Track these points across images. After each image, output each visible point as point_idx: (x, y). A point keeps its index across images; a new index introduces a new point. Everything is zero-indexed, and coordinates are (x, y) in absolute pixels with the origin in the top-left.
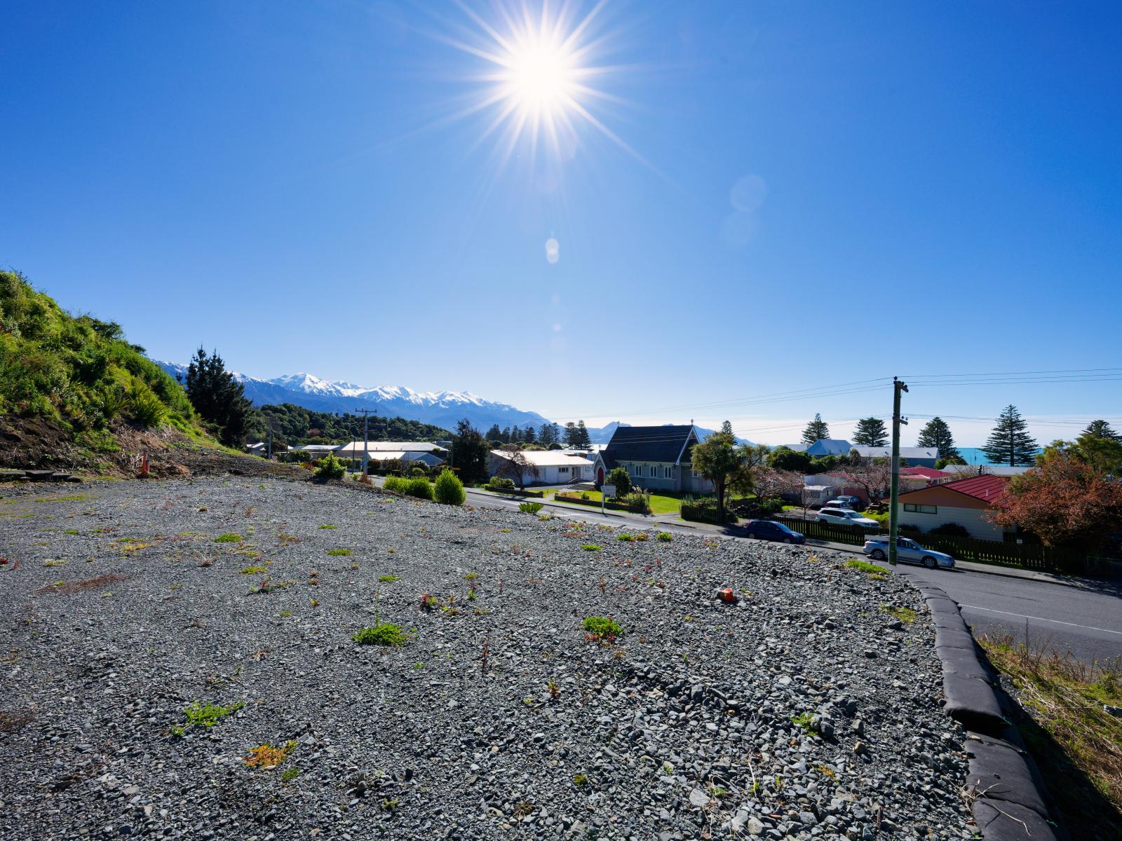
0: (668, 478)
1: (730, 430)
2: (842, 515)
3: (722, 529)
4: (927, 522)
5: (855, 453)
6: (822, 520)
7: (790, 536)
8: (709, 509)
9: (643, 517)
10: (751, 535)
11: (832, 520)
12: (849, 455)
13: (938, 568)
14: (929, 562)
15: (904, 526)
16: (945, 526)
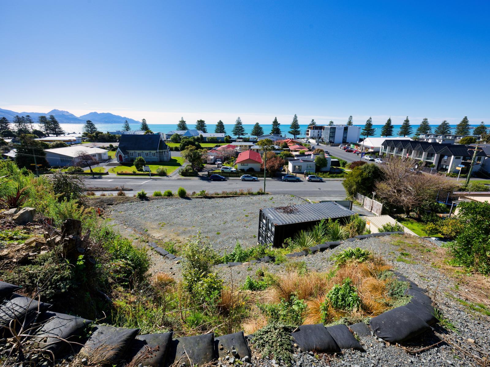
0: (154, 157)
1: (145, 123)
2: (228, 168)
3: (198, 178)
4: (246, 168)
5: (201, 136)
6: (222, 171)
7: (223, 178)
8: (190, 171)
9: (168, 178)
10: (212, 180)
11: (226, 170)
12: (199, 136)
13: (255, 181)
14: (254, 180)
15: (241, 170)
16: (250, 168)
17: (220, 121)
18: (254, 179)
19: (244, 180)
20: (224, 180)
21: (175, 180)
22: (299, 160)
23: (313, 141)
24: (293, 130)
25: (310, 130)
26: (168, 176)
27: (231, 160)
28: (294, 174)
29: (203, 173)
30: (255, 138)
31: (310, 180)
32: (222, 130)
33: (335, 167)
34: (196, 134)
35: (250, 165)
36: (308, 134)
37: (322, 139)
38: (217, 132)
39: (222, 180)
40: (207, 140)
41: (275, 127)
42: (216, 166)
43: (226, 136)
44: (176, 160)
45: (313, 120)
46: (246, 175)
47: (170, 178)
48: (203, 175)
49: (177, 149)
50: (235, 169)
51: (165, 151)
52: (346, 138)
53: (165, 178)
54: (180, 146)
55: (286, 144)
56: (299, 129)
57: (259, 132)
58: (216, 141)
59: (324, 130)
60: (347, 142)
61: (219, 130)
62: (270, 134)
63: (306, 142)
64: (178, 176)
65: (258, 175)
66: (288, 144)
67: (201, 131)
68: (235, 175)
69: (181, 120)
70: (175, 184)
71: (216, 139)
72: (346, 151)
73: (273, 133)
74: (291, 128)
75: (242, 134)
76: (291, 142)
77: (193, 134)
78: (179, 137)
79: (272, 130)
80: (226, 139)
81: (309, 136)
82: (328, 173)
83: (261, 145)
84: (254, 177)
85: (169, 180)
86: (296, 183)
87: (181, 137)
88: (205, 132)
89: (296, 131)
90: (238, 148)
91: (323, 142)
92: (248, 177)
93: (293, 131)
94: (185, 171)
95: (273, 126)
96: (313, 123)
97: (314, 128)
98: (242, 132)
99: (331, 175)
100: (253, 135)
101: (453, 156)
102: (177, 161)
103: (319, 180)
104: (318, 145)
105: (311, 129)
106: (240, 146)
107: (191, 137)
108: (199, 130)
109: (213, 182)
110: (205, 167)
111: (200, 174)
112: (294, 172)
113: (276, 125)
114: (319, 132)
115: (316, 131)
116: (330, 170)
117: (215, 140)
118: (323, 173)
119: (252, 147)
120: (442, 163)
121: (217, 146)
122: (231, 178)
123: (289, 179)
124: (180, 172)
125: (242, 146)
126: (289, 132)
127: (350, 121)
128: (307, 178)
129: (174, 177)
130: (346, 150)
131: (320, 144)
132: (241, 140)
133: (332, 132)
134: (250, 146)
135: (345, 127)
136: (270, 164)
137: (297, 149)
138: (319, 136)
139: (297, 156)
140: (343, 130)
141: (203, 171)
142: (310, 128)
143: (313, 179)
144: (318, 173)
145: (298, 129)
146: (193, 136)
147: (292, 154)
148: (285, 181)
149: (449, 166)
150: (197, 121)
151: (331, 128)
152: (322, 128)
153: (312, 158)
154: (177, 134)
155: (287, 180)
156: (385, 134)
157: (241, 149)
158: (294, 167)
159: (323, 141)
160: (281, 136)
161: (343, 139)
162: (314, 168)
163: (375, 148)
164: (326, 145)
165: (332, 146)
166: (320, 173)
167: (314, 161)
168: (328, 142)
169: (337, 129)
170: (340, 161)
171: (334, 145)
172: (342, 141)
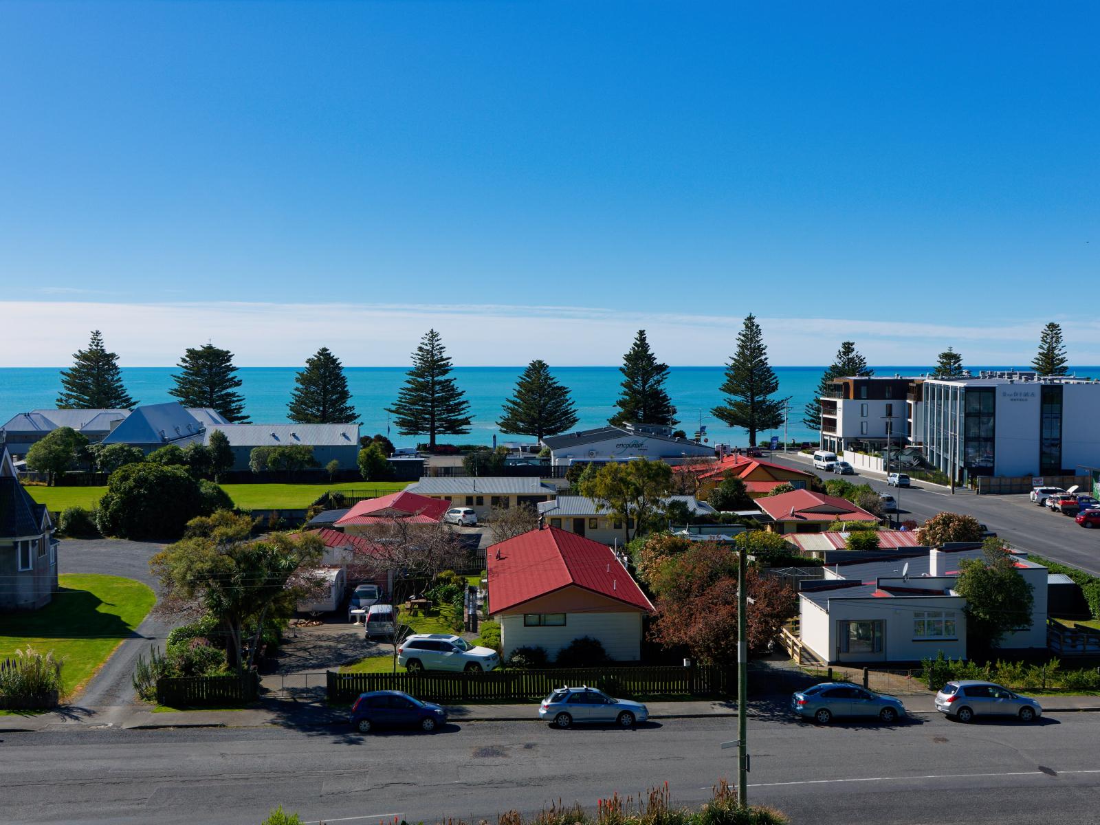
2: (448, 647)
3: (271, 716)
4: (553, 639)
5: (220, 439)
6: (411, 661)
7: (431, 714)
8: (211, 672)
9: (70, 722)
10: (365, 725)
11: (432, 660)
12: (207, 442)
13: (636, 725)
14: (626, 720)
15: (523, 651)
16: (576, 642)
17: (324, 352)
18: (627, 712)
19: (564, 720)
20: (442, 726)
21: (118, 736)
22: (858, 583)
23: (868, 465)
24: (738, 398)
25: (840, 403)
26: (67, 711)
27: (443, 589)
28: (857, 675)
29: (296, 681)
30: (535, 450)
31: (965, 715)
32: (333, 403)
33: (1069, 624)
34: (183, 431)
35: (581, 625)
36: (831, 425)
37: (917, 452)
38: (301, 414)
39: (428, 724)
40: (253, 466)
41: (638, 386)
42: (360, 630)
43: (365, 441)
44: (90, 600)
45: (848, 348)
46: (573, 690)
47: (87, 720)
48: (293, 691)
49: (80, 526)
50: (491, 652)
51: (25, 544)
52: (1057, 443)
53: (50, 721)
54: (105, 503)
55: (739, 485)
56: (773, 397)
57: (552, 413)
58: (307, 467)
59: (918, 399)
60: (1064, 466)
61: (317, 403)
62: (613, 421)
63: (830, 468)
64: (134, 709)
65: (638, 685)
66: (750, 487)
67: (212, 411)
68: (500, 687)
69: (85, 348)
70: (135, 765)
71: (311, 461)
72: (1083, 524)
73: (629, 415)
74: (727, 389)
75: (454, 427)
76: (761, 472)
77: (164, 427)
78: (84, 451)
79: (621, 404)
80: (370, 456)
81: (839, 432)
82: (1055, 664)
83: (608, 498)
84: (622, 702)
85: (83, 737)
86: (883, 731)
87: (92, 448)
88: (230, 413)
89: (756, 407)
90: (458, 514)
91: (924, 467)
92: (585, 698)
93: (736, 405)
94: (177, 673)
95: (624, 379)
96: (850, 363)
97: (864, 390)
98: (454, 417)
99: (1073, 676)
100: (517, 430)
102: (99, 602)
103: (1014, 709)
104: (904, 484)
105: (846, 397)
106: (469, 501)
107: (156, 446)
108: (195, 405)
109: (373, 741)
110: (288, 642)
111: (274, 685)
112: (843, 657)
113: (646, 376)
114: (890, 414)
115: (876, 408)
116: (1049, 641)
117: (302, 463)
118: (1026, 666)
119: (542, 507)
121: (325, 503)
122: (476, 710)
123: (840, 707)
124: (145, 677)
125: (480, 500)
126: (720, 413)
127: (1051, 349)
128: (944, 700)
129: (112, 716)
130: (1080, 516)
131: (914, 481)
132: (457, 461)
133: (978, 414)
134: (531, 501)
135: (1043, 387)
136: (713, 619)
137: (811, 517)
138: (897, 432)
139: (834, 559)
140: (1035, 402)
141: (288, 670)
142: (843, 390)
143: (980, 706)
144: (993, 667)
145: (770, 397)
146: (165, 442)
147: (797, 549)
148: (816, 722)
150: (184, 354)
151: (967, 389)
152: (909, 390)
153: (933, 572)
154: (69, 432)
155: (824, 716)
157: (472, 518)
158: (839, 631)
159: (923, 463)
160: (681, 435)
161: (1042, 454)
162: (961, 633)
164: (953, 488)
165: (986, 490)
166: (1001, 663)
167: (949, 589)
168: (961, 467)
169: (1004, 394)
170: (1082, 584)
171: (1000, 485)
172: (1041, 463)
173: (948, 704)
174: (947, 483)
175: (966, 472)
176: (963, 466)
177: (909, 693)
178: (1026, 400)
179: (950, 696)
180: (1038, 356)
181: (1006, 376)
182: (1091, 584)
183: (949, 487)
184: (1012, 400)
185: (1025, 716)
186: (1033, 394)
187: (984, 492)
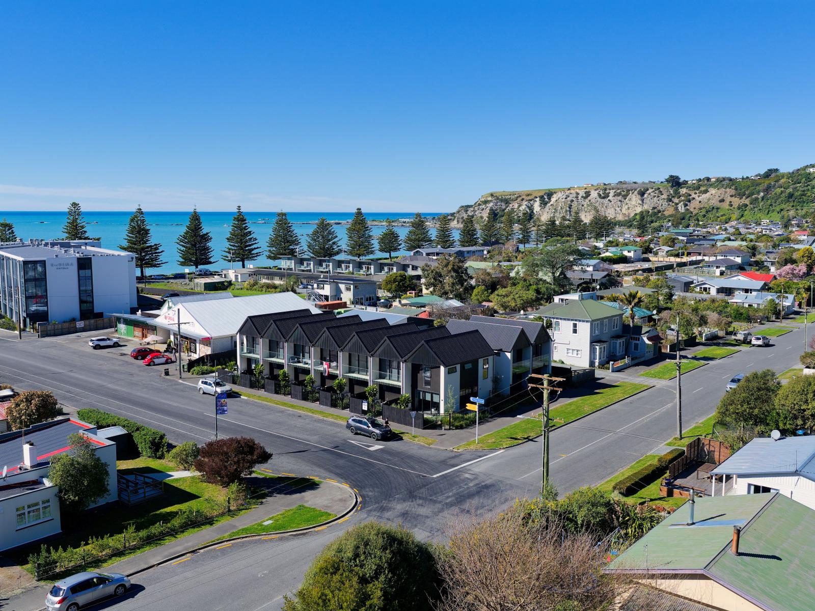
52: (91, 293)
60: (96, 310)
101: (442, 368)
103: (111, 591)
120: (421, 386)
127: (75, 220)
128: (54, 602)
133: (34, 280)
140: (74, 269)
143: (83, 599)
149: (439, 394)
151: (25, 262)
153: (28, 461)
156: (191, 261)
162: (56, 513)
163: (217, 339)
164: (20, 333)
165: (45, 334)
166: (92, 539)
167: (42, 477)
168: (24, 317)
169: (52, 265)
170: (133, 432)
171: (54, 330)
172: (81, 310)
173: (58, 606)
174: (14, 329)
175: (28, 320)
176: (25, 316)
177: (19, 591)
178: (67, 268)
179: (58, 599)
180: (67, 224)
181: (50, 246)
182: (138, 432)
183: (17, 332)
184: (57, 269)
185: (119, 592)
186: (72, 264)
187: (43, 336)
